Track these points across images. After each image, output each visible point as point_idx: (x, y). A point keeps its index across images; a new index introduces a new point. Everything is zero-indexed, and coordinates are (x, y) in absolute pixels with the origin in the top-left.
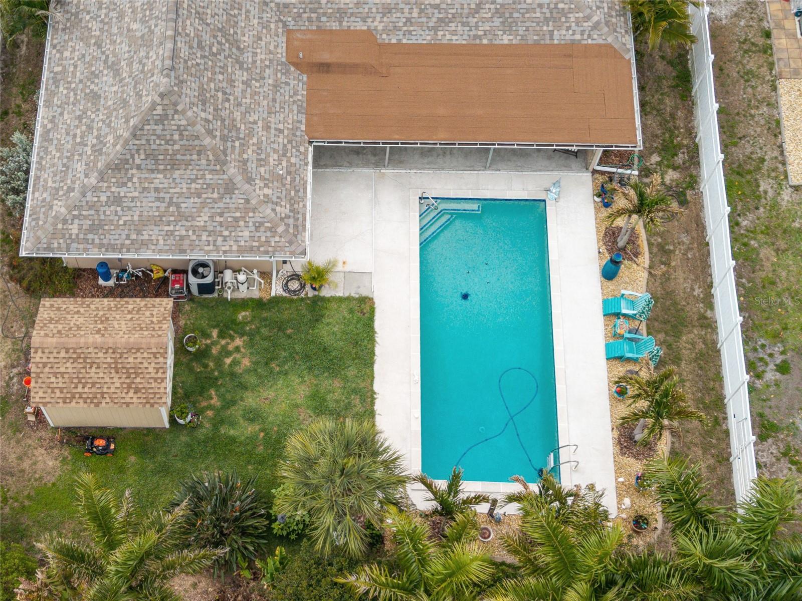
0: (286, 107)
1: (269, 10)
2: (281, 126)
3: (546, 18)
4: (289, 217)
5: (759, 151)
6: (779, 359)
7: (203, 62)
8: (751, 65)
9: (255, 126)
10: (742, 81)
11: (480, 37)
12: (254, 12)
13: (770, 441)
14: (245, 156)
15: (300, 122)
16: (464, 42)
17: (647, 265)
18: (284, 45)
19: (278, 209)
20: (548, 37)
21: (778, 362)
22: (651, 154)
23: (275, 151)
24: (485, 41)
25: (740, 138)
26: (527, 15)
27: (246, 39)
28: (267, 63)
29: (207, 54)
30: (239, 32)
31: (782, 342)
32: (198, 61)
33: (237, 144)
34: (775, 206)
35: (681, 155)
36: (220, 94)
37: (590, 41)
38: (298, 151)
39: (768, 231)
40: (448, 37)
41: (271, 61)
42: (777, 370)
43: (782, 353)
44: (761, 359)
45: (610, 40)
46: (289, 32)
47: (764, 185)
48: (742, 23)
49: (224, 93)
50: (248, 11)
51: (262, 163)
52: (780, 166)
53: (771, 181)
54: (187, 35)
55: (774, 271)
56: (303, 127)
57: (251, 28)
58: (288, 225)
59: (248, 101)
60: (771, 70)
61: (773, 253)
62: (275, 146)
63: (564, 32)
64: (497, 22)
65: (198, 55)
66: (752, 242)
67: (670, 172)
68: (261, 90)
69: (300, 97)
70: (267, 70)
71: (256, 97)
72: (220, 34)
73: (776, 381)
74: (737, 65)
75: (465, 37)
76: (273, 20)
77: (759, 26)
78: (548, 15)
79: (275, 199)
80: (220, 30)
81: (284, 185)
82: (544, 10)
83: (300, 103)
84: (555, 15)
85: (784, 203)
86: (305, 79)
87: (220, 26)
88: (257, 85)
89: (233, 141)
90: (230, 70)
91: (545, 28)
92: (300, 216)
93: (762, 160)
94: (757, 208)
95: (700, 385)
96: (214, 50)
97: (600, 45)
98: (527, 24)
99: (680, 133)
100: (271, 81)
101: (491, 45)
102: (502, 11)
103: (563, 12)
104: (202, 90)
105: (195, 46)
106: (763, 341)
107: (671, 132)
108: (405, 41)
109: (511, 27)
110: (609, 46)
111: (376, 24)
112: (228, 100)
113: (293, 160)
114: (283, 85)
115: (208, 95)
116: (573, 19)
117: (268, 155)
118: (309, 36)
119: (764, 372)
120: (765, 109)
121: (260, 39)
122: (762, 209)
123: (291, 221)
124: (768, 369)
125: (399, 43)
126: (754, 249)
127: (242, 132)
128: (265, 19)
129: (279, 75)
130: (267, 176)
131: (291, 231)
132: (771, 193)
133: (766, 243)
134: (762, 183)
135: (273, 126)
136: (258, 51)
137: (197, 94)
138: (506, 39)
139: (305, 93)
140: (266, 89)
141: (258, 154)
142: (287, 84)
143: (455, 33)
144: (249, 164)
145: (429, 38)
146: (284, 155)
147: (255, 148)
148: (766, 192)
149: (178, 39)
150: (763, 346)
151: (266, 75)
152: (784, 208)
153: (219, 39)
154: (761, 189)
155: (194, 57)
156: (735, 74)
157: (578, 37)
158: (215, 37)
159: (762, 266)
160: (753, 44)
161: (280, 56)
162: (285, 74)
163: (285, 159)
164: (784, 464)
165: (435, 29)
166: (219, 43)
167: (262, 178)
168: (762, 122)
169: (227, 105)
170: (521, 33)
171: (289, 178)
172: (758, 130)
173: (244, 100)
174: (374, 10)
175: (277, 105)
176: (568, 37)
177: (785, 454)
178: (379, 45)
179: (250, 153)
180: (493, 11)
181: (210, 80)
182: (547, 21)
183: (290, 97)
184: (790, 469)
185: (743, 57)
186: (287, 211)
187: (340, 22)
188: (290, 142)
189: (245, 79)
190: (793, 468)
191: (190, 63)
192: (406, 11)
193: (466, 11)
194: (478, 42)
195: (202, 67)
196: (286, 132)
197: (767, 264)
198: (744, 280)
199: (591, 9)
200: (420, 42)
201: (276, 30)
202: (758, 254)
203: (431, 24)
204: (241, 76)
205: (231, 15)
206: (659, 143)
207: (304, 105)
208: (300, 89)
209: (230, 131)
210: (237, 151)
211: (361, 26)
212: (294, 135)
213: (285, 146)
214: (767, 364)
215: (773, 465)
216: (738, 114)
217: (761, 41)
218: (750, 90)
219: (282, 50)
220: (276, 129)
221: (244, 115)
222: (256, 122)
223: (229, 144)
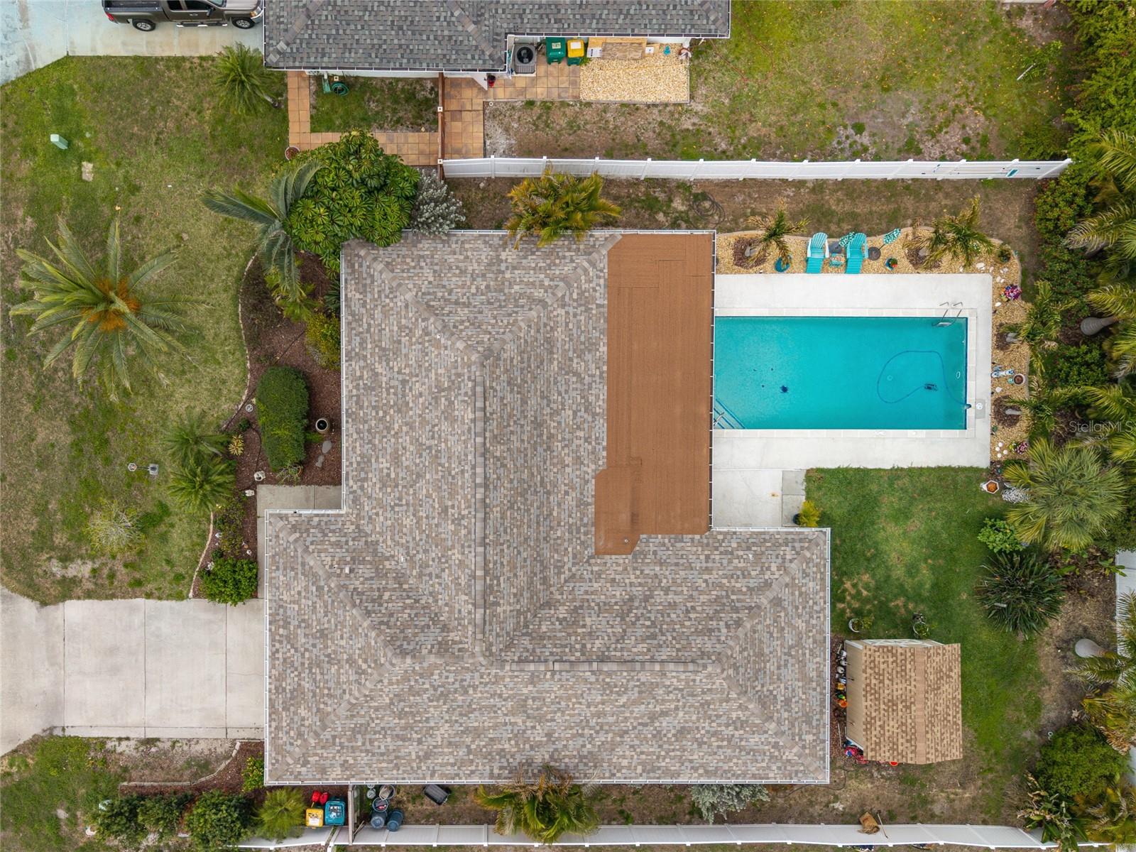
0: (680, 553)
1: (580, 572)
2: (702, 557)
3: (586, 311)
4: (793, 547)
5: (652, 126)
6: (851, 131)
8: (563, 122)
9: (710, 581)
10: (579, 132)
11: (601, 373)
12: (585, 586)
14: (744, 589)
15: (692, 540)
16: (606, 388)
18: (613, 557)
19: (788, 557)
20: (602, 310)
21: (853, 132)
22: (657, 220)
23: (730, 562)
24: (605, 368)
25: (639, 140)
26: (583, 328)
27: (618, 594)
28: (638, 572)
30: (613, 601)
31: (835, 127)
33: (734, 597)
34: (706, 117)
35: (657, 194)
36: (692, 616)
37: (606, 271)
38: (723, 541)
39: (732, 127)
40: (601, 403)
41: (635, 569)
42: (861, 134)
43: (845, 128)
44: (851, 145)
45: (604, 252)
46: (598, 553)
47: (687, 125)
48: (516, 125)
49: (688, 611)
50: (586, 592)
51: (746, 573)
52: (668, 109)
53: (683, 118)
55: (770, 125)
56: (697, 537)
57: (605, 589)
58: (802, 549)
59: (685, 589)
60: (569, 105)
61: (754, 124)
62: (725, 562)
63: (598, 294)
64: (588, 357)
66: (742, 141)
67: (674, 205)
68: (670, 577)
69: (666, 541)
70: (646, 572)
71: (679, 581)
72: (628, 619)
73: (870, 136)
74: (561, 135)
75: (601, 386)
76: (589, 568)
77: (520, 110)
78: (583, 308)
79: (780, 560)
80: (623, 619)
81: (763, 553)
82: (579, 312)
83: (672, 541)
84: (583, 302)
85: (706, 110)
86: (645, 536)
87: (618, 619)
88: (665, 581)
89: (733, 601)
90: (661, 608)
91: (594, 312)
92: (789, 537)
93: (661, 124)
94: (710, 133)
95: (875, 199)
96: (648, 623)
97: (609, 261)
98: (591, 328)
99: (633, 193)
100: (657, 568)
101: (609, 363)
102: (579, 352)
103: (581, 294)
107: (632, 201)
108: (605, 444)
109: (594, 344)
110: (609, 252)
111: (590, 471)
112: (693, 608)
113: (734, 545)
114: (658, 557)
116: (587, 286)
117: (736, 568)
118: (602, 534)
119: (862, 145)
120: (609, 115)
121: (613, 580)
122: (711, 129)
123: (797, 545)
124: (860, 141)
125: (607, 449)
126: (749, 140)
127: (719, 593)
128: (591, 576)
129: (647, 561)
130: (759, 569)
131: (806, 545)
132: (696, 120)
133: (744, 130)
134: (685, 127)
135: (704, 565)
136: (627, 581)
138: (604, 349)
139: (660, 536)
140: (667, 573)
141: (738, 577)
142: (655, 553)
143: (597, 397)
144: (751, 585)
145: (601, 421)
146: (732, 553)
147: (732, 581)
148: (694, 124)
150: (839, 143)
151: (652, 573)
152: (711, 110)
153: (633, 619)
154: (691, 128)
156: (571, 138)
157: (602, 281)
158: (634, 624)
159: (765, 136)
160: (539, 118)
161: (627, 561)
162: (645, 555)
163: (735, 553)
164: (940, 138)
165: (594, 415)
166: (638, 619)
167: (762, 572)
168: (622, 119)
169: (699, 609)
170: (598, 335)
171: (754, 548)
172: (630, 123)
173: (685, 592)
174: (578, 473)
175: (681, 561)
176: (602, 291)
177: (933, 136)
178: (609, 467)
179: (740, 585)
180: (579, 360)
182: (588, 310)
183: (668, 549)
185: (552, 129)
186: (788, 549)
187: (589, 504)
188: (716, 549)
189: (662, 593)
192: (578, 442)
193: (579, 386)
194: (605, 375)
196: (706, 552)
197: (764, 131)
198: (778, 152)
199: (576, 268)
200: (605, 429)
201: (599, 565)
202: (754, 138)
203: (590, 419)
204: (659, 596)
205: (599, 609)
207: (673, 536)
208: (657, 541)
209: (724, 604)
210: (742, 597)
211: (591, 486)
212: (708, 545)
213: (721, 553)
216: (613, 140)
217: (537, 111)
218: (588, 127)
219: (620, 559)
220: (707, 562)
221: (701, 593)
222: (706, 581)
223: (737, 604)
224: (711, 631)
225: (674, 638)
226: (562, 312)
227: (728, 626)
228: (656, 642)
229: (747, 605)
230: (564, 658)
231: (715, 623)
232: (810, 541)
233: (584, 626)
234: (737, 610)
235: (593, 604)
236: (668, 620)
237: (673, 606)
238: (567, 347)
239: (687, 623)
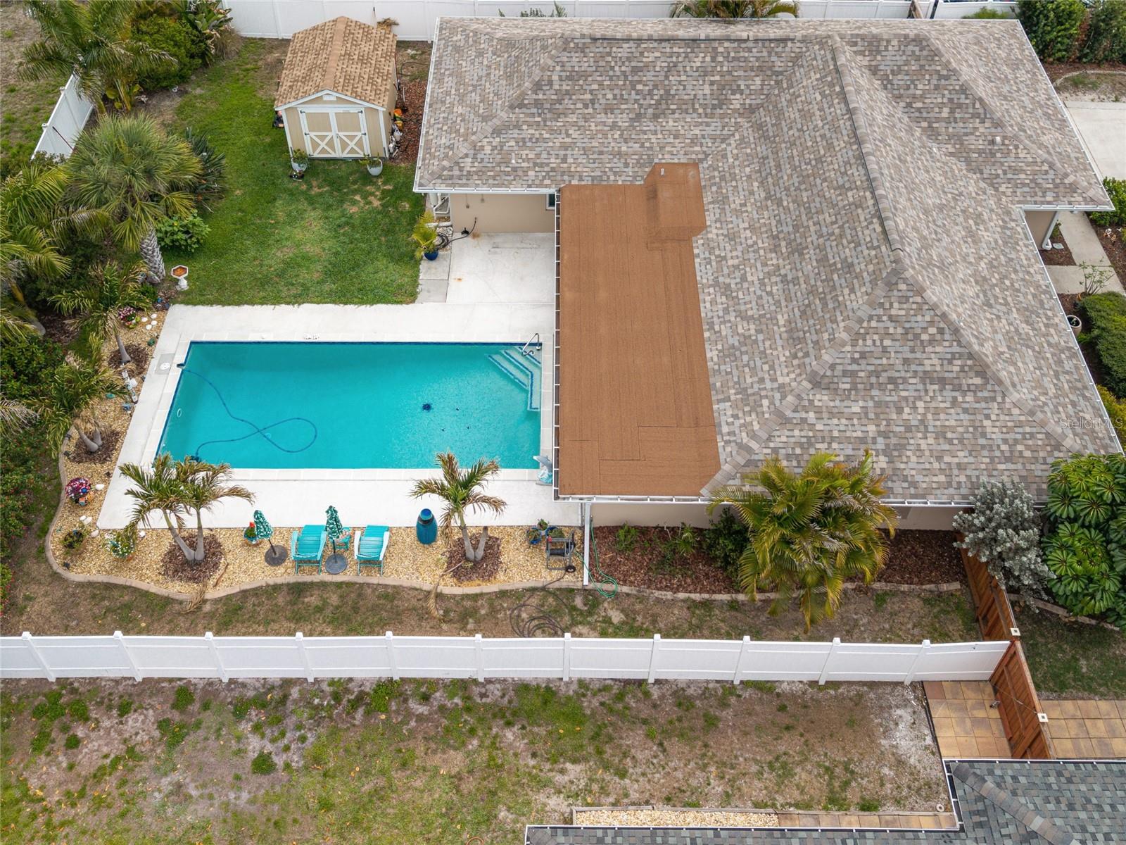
0: (596, 165)
1: (716, 144)
2: (570, 160)
3: (746, 389)
4: (461, 171)
5: (639, 770)
6: (279, 761)
7: (618, 73)
8: (801, 775)
9: (563, 136)
10: (769, 758)
11: (711, 328)
12: (709, 130)
13: (157, 734)
14: (525, 127)
15: (581, 179)
16: (703, 315)
17: (440, 588)
18: (676, 161)
19: (469, 160)
20: (721, 396)
21: (275, 759)
23: (538, 155)
24: (706, 334)
25: (661, 744)
26: (747, 370)
27: (671, 123)
28: (647, 145)
29: (630, 78)
30: (677, 116)
31: (306, 768)
32: (617, 68)
33: (539, 119)
34: (542, 784)
36: (588, 96)
37: (721, 444)
38: (544, 178)
39: (494, 767)
40: (708, 298)
41: (651, 148)
42: (261, 755)
43: (287, 766)
44: (283, 735)
45: (726, 467)
46: (695, 164)
47: (574, 770)
48: (886, 771)
49: (593, 102)
50: (708, 125)
51: (521, 144)
52: (611, 799)
53: (582, 784)
54: (642, 54)
55: (424, 769)
56: (575, 182)
57: (686, 128)
58: (451, 169)
59: (593, 128)
60: (797, 806)
61: (454, 771)
62: (544, 155)
63: (729, 412)
64: (735, 341)
65: (623, 69)
66: (475, 742)
68: (611, 140)
69: (612, 178)
70: (637, 145)
71: (600, 136)
72: (662, 92)
73: (245, 752)
74: (801, 753)
75: (710, 314)
76: (705, 149)
77: (885, 798)
78: (750, 391)
79: (479, 156)
80: (667, 92)
81: (499, 164)
82: (756, 386)
83: (605, 178)
84: (751, 398)
85: (541, 797)
86: (638, 183)
87: (672, 92)
88: (616, 136)
89: (539, 115)
90: (623, 107)
91: (732, 391)
92: (464, 181)
93: (622, 774)
94: (534, 755)
96: (639, 87)
97: (717, 456)
98: (735, 372)
100: (624, 149)
101: (703, 341)
102: (748, 341)
103: (756, 408)
104: (585, 75)
105: (633, 64)
106: (311, 738)
108: (697, 260)
109: (729, 356)
110: (718, 467)
111: (715, 231)
112: (586, 106)
113: (531, 173)
114: (623, 161)
115: (581, 82)
116: (748, 419)
117: (531, 149)
118: (691, 181)
119: (263, 736)
120: (720, 789)
121: (676, 137)
122: (532, 762)
123: (456, 173)
124: (266, 742)
125: (693, 256)
126: (464, 744)
127: (554, 123)
128: (703, 141)
129: (636, 157)
130: (505, 148)
131: (445, 173)
132: (558, 778)
133: (472, 762)
134: (578, 768)
135: (569, 152)
136: (660, 136)
137: (576, 69)
138: (712, 354)
139: (620, 183)
140: (612, 144)
141: (530, 139)
142: (626, 165)
143: (714, 302)
144: (516, 131)
145: (705, 281)
146: (535, 164)
147: (538, 136)
148: (562, 771)
149: (631, 44)
150: (303, 739)
151: (630, 145)
152: (533, 796)
153: (655, 92)
154: (569, 766)
155: (620, 64)
156: (782, 749)
157: (725, 429)
158: (656, 86)
159: (435, 752)
160: (847, 784)
161: (660, 156)
162: (638, 162)
163: (531, 165)
164: (117, 749)
165: (716, 284)
166: (650, 93)
167: (502, 144)
168: (694, 782)
169: (580, 105)
170: (723, 367)
171: (509, 169)
172: (679, 775)
173: (593, 124)
174: (730, 226)
175: (596, 156)
176: (723, 418)
177: (131, 751)
178: (690, 239)
179: (528, 132)
180: (747, 333)
181: (601, 84)
182: (742, 391)
183: (611, 169)
184: (106, 756)
185: (819, 765)
186: (468, 169)
187: (712, 203)
188: (553, 170)
189: (620, 124)
190: (108, 761)
191: (609, 59)
192: (734, 254)
193: (743, 308)
194: (705, 327)
195: (611, 73)
196: (565, 165)
197: (437, 760)
198: (413, 724)
199: (769, 439)
200: (698, 274)
201: (693, 152)
202: (456, 749)
203: (721, 279)
204: (623, 121)
205: (693, 104)
206: (643, 623)
207: (605, 183)
208: (623, 178)
209: (550, 110)
210: (528, 119)
211: (710, 219)
212: (563, 173)
213: (548, 164)
214: (273, 741)
215: (120, 733)
216: (706, 746)
217: (853, 796)
218: (754, 768)
219: (668, 158)
220: (566, 155)
221: (575, 124)
222: (568, 135)
223: (535, 110)
224: (570, 78)
225: (612, 68)
226: (781, 380)
227: (550, 83)
228: (634, 62)
229: (524, 110)
230: (735, 45)
231: (565, 87)
232: (440, 177)
233: (712, 83)
234: (538, 104)
235: (701, 111)
236: (616, 92)
237: (609, 109)
238: (768, 343)
239: (595, 87)
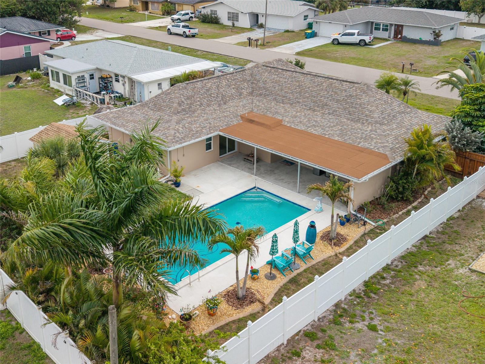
0: (222, 122)
1: (251, 105)
2: (212, 123)
7: (203, 93)
9: (202, 117)
11: (326, 135)
12: (245, 102)
14: (186, 119)
15: (222, 127)
16: (317, 134)
18: (245, 113)
19: (178, 134)
20: (357, 143)
23: (200, 125)
26: (354, 134)
27: (231, 104)
28: (231, 111)
29: (208, 93)
30: (231, 101)
32: (201, 91)
33: (188, 115)
37: (377, 150)
38: (210, 130)
40: (312, 131)
41: (233, 112)
49: (202, 104)
50: (242, 101)
51: (190, 124)
54: (206, 85)
57: (237, 104)
58: (175, 139)
59: (209, 112)
62: (202, 124)
63: (366, 144)
64: (338, 132)
65: (203, 91)
68: (218, 114)
69: (231, 123)
70: (228, 112)
71: (214, 114)
75: (319, 133)
76: (249, 107)
79: (180, 132)
80: (222, 95)
81: (190, 132)
82: (363, 135)
83: (229, 124)
84: (367, 138)
86: (241, 122)
87: (224, 94)
88: (219, 112)
90: (212, 103)
91: (358, 140)
92: (183, 141)
96: (213, 95)
98: (351, 137)
100: (225, 115)
101: (328, 138)
102: (343, 130)
104: (192, 96)
108: (292, 127)
109: (343, 135)
111: (286, 119)
112: (200, 106)
113: (204, 131)
114: (229, 118)
115: (193, 99)
116: (374, 141)
117: (196, 124)
121: (237, 107)
123: (178, 139)
125: (289, 127)
127: (194, 115)
128: (246, 105)
129: (231, 115)
130: (186, 127)
131: (173, 140)
136: (232, 108)
137: (188, 95)
138: (337, 138)
139: (235, 124)
140: (220, 115)
142: (231, 118)
144: (184, 121)
145: (303, 128)
146: (202, 128)
147: (193, 120)
149: (200, 82)
151: (226, 113)
153: (219, 95)
157: (372, 147)
158: (217, 94)
161: (239, 113)
162: (234, 117)
165: (309, 127)
166: (217, 96)
167: (184, 126)
169: (198, 107)
170: (346, 138)
171: (195, 132)
174: (290, 115)
175: (219, 119)
176: (366, 146)
178: (281, 124)
179: (189, 119)
180: (339, 129)
182: (361, 138)
183: (228, 121)
186: (181, 137)
187: (273, 115)
188: (210, 127)
189: (216, 108)
191: (196, 89)
193: (327, 126)
195: (200, 93)
196: (212, 125)
200: (299, 128)
201: (247, 109)
203: (308, 125)
205: (233, 96)
207: (231, 125)
208: (235, 122)
209: (190, 111)
210: (185, 116)
211: (280, 118)
212: (214, 127)
213: (206, 127)
219: (242, 113)
220: (209, 122)
221: (202, 113)
222: (204, 117)
223: (184, 113)
224: (188, 98)
225: (200, 91)
227: (183, 102)
228: (205, 89)
229: (180, 114)
230: (231, 75)
231: (189, 102)
232: (173, 142)
233: (233, 88)
234: (184, 110)
235: (237, 98)
236: (207, 99)
237: (209, 105)
239: (199, 99)
